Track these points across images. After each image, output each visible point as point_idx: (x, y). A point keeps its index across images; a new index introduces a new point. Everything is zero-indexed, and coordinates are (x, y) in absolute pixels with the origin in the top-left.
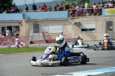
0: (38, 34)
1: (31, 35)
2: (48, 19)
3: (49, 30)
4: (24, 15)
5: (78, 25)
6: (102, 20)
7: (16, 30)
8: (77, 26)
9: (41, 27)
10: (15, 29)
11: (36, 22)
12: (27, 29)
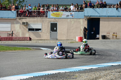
5: (26, 24)
6: (47, 22)
8: (24, 25)
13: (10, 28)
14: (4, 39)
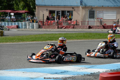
0: (93, 19)
1: (87, 20)
2: (103, 6)
3: (103, 16)
4: (81, 2)
7: (70, 14)
9: (96, 13)
10: (68, 13)
11: (92, 8)
12: (83, 14)
13: (115, 16)
14: (109, 27)
